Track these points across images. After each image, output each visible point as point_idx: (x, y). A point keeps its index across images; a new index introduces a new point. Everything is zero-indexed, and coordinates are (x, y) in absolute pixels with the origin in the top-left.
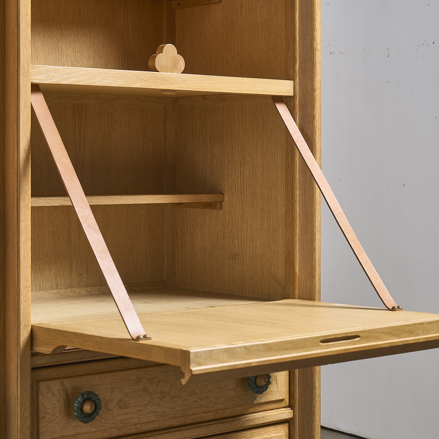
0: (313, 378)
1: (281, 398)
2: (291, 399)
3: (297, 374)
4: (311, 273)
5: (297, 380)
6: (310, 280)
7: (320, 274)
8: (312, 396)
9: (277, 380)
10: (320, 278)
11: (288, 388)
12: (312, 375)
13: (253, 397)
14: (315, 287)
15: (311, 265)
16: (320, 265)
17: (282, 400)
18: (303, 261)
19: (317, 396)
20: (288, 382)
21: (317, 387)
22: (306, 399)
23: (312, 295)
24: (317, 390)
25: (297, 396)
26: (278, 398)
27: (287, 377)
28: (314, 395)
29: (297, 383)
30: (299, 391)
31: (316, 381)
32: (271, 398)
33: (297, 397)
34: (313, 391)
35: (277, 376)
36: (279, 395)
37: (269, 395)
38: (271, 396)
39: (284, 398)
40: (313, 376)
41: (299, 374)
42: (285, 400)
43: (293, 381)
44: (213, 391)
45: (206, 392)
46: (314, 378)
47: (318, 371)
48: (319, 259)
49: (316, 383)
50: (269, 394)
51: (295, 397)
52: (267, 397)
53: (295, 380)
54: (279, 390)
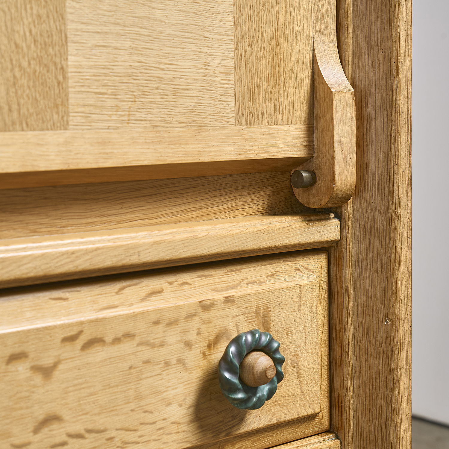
0: (392, 356)
1: (310, 412)
2: (336, 412)
3: (351, 348)
4: (386, 78)
5: (351, 362)
6: (384, 97)
7: (409, 81)
8: (391, 402)
9: (298, 365)
10: (409, 93)
11: (326, 383)
12: (391, 349)
13: (234, 417)
14: (397, 115)
15: (387, 54)
16: (410, 56)
17: (312, 417)
18: (366, 45)
19: (403, 402)
20: (325, 368)
21: (403, 379)
22: (374, 412)
23: (391, 135)
24: (403, 387)
25: (350, 402)
26: (303, 413)
27: (323, 355)
28: (394, 401)
29: (351, 369)
30: (355, 390)
31: (399, 364)
32: (285, 414)
33: (351, 406)
34: (392, 392)
35: (300, 355)
36: (304, 405)
37: (278, 407)
38: (285, 408)
39: (317, 411)
40: (392, 351)
41: (356, 347)
42: (320, 415)
43: (339, 366)
44: (116, 410)
45: (95, 414)
46: (395, 357)
47: (406, 337)
48: (409, 39)
49: (400, 370)
50: (279, 404)
51: (346, 406)
52: (273, 411)
53: (344, 363)
54: (304, 390)
